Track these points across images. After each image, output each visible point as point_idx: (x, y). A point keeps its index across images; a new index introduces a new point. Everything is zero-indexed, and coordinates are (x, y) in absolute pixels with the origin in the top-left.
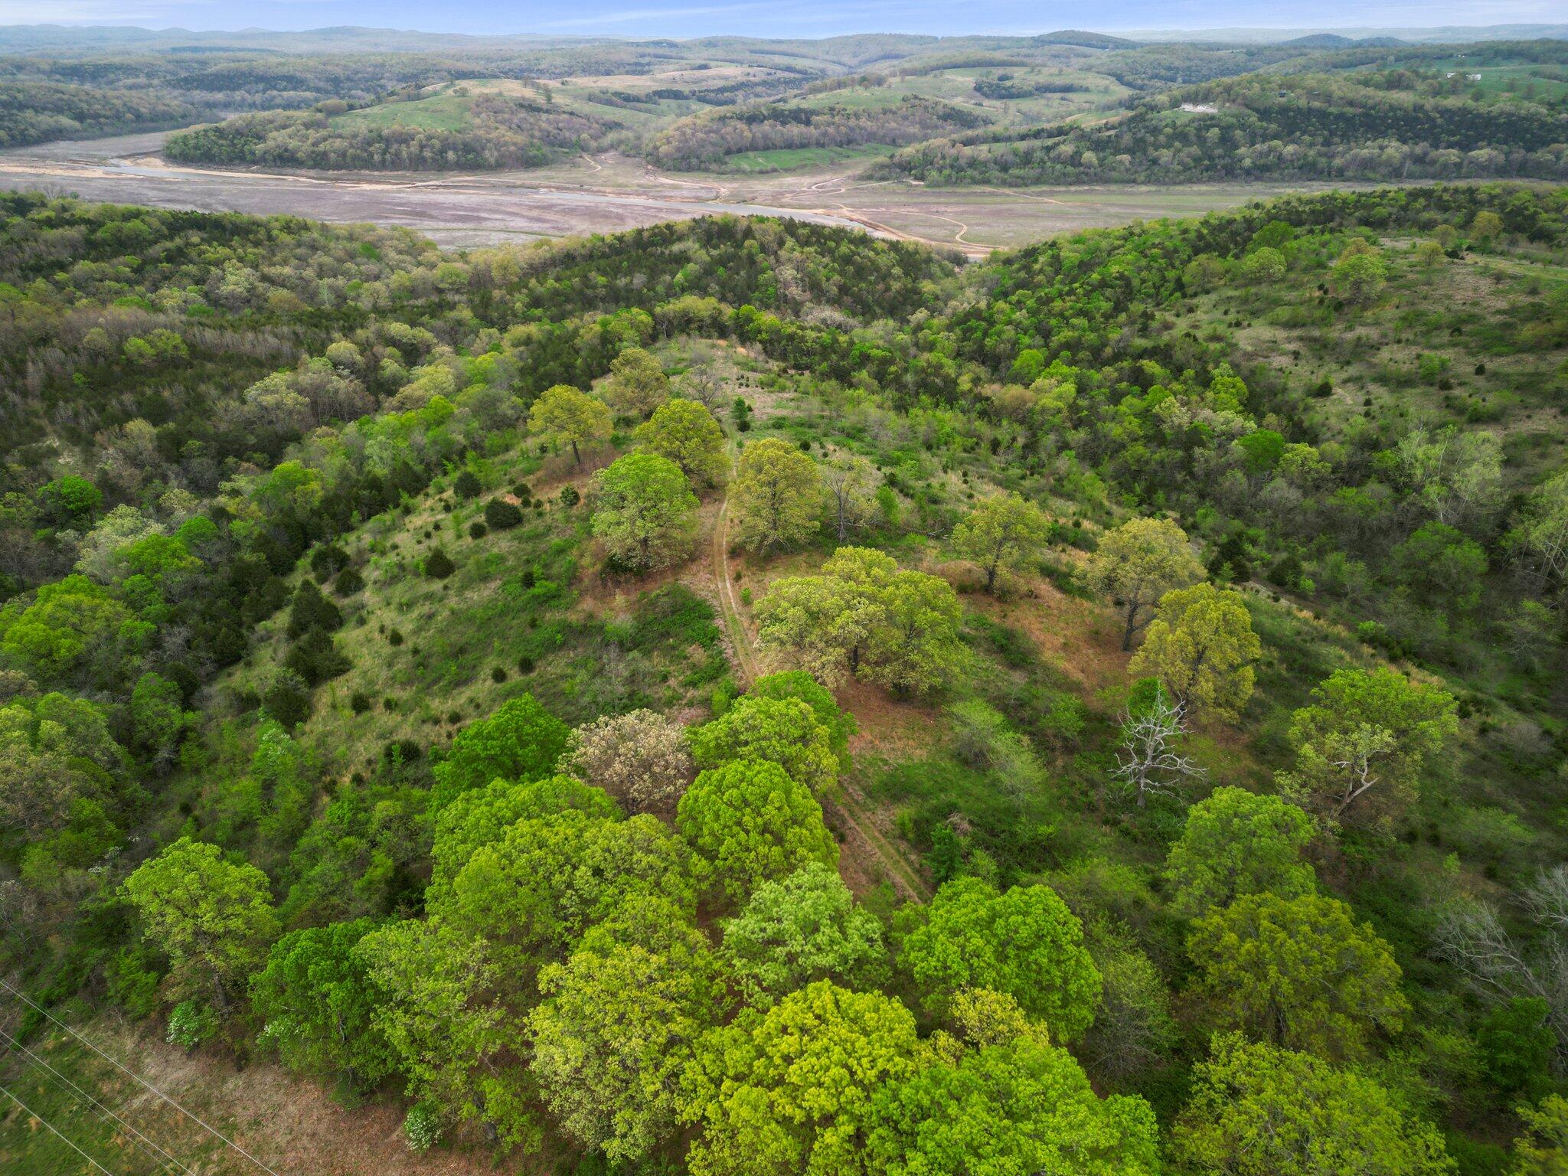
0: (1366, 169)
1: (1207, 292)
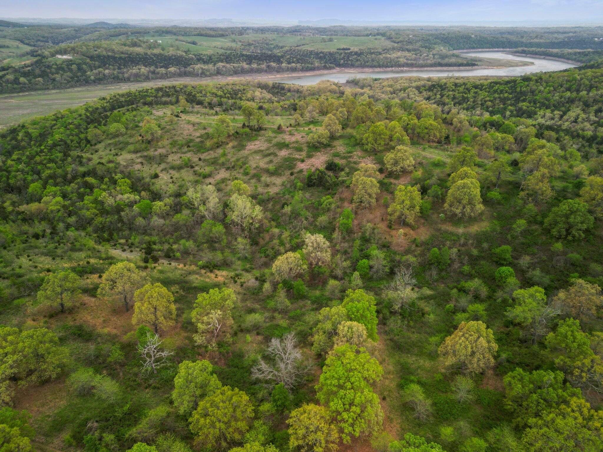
0: (137, 78)
1: (100, 143)
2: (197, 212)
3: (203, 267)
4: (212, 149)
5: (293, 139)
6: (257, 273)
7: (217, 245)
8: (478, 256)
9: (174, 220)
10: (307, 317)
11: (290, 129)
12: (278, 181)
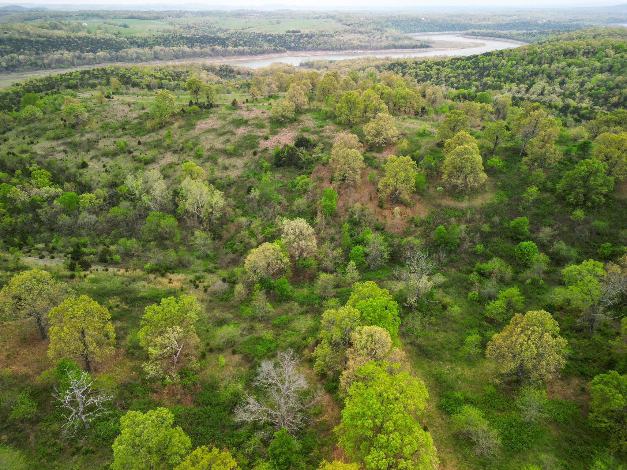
0: (59, 64)
1: (10, 130)
2: (139, 203)
3: (152, 271)
4: (153, 130)
5: (252, 115)
6: (224, 273)
7: (167, 242)
8: (489, 232)
9: (109, 215)
10: (296, 324)
11: (246, 104)
12: (239, 162)
